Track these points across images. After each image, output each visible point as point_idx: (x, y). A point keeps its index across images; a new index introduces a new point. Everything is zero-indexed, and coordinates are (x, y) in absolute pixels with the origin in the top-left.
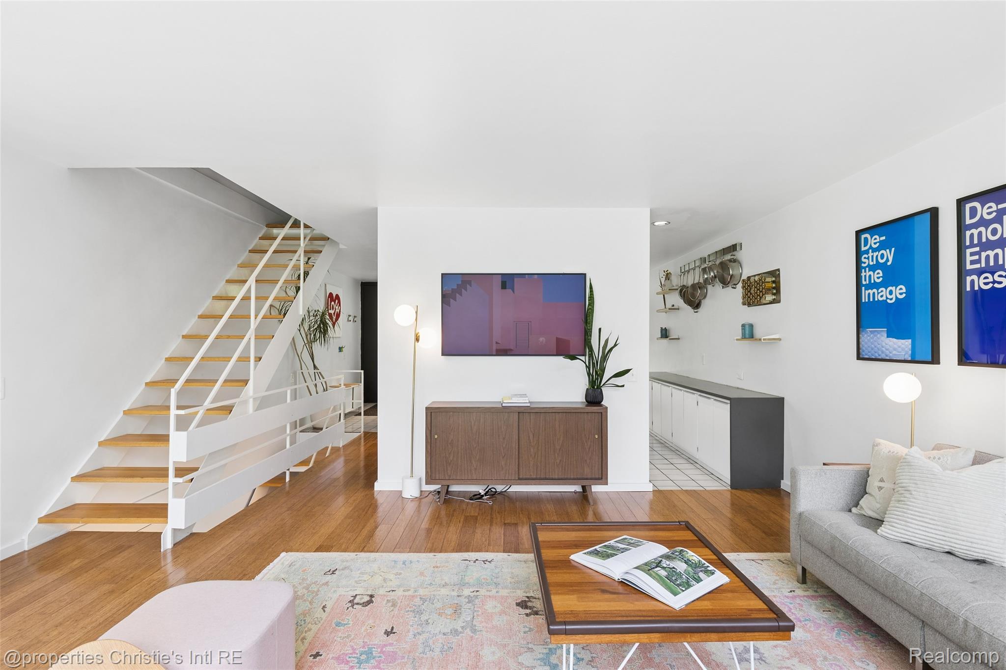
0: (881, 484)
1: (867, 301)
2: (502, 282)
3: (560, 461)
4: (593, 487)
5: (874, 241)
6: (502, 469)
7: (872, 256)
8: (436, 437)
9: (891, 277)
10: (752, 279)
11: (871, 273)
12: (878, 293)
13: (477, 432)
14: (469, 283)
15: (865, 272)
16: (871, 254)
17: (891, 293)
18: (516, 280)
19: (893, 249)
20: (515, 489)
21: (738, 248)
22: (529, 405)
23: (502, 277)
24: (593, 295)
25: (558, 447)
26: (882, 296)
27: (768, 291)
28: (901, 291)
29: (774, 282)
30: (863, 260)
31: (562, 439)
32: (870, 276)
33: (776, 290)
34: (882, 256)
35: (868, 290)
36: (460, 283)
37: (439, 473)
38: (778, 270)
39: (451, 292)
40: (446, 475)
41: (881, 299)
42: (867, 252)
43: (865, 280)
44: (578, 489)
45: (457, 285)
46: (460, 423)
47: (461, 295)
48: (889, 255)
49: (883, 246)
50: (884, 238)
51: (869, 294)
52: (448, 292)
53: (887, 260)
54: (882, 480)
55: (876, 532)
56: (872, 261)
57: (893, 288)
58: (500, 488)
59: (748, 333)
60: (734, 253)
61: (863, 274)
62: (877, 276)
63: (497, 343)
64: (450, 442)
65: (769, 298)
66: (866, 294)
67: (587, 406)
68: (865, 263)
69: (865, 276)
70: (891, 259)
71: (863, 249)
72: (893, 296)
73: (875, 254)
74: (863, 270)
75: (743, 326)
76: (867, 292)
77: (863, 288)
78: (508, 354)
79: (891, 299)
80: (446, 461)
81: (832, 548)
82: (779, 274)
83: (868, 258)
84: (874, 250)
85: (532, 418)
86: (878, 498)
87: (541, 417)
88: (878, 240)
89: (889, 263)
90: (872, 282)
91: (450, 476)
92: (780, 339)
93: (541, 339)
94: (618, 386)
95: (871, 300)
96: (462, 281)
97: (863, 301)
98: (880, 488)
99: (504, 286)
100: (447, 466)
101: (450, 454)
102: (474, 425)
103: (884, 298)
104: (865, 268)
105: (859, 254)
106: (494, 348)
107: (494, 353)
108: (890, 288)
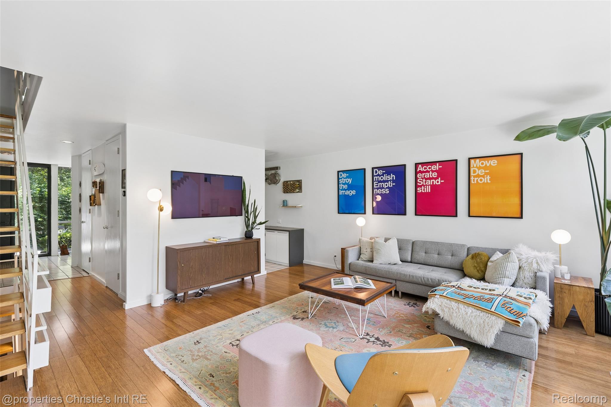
0: (366, 250)
1: (341, 194)
2: (205, 178)
3: (242, 266)
4: (245, 278)
5: (344, 175)
6: (218, 275)
7: (344, 180)
8: (183, 265)
9: (350, 187)
10: (289, 182)
11: (343, 185)
12: (346, 192)
13: (205, 259)
14: (188, 177)
15: (341, 185)
16: (343, 179)
17: (350, 192)
18: (212, 177)
19: (351, 179)
20: (211, 287)
21: (279, 169)
22: (228, 241)
23: (205, 175)
24: (245, 187)
25: (241, 260)
26: (347, 193)
27: (297, 188)
28: (354, 192)
29: (298, 184)
30: (340, 181)
31: (242, 256)
32: (343, 186)
33: (300, 188)
34: (347, 181)
35: (342, 191)
36: (183, 177)
37: (185, 286)
38: (301, 180)
39: (177, 182)
40: (189, 285)
41: (347, 194)
42: (341, 178)
43: (341, 187)
44: (239, 280)
45: (181, 178)
46: (196, 255)
47: (183, 184)
48: (350, 181)
49: (347, 177)
50: (348, 175)
51: (342, 192)
52: (175, 182)
53: (349, 182)
54: (366, 249)
55: (373, 263)
56: (344, 181)
57: (351, 191)
58: (205, 288)
59: (285, 204)
60: (276, 170)
61: (340, 185)
62: (345, 187)
63: (202, 210)
64: (191, 266)
65: (297, 190)
66: (341, 193)
67: (246, 239)
68: (341, 182)
69: (341, 186)
70: (350, 182)
71: (340, 177)
72: (351, 193)
73: (345, 180)
74: (340, 184)
75: (284, 201)
76: (341, 192)
77: (340, 190)
78: (208, 216)
79: (351, 194)
80: (189, 278)
81: (366, 270)
82: (302, 182)
83: (342, 181)
84: (344, 178)
85: (230, 247)
86: (366, 254)
87: (234, 247)
88: (346, 175)
89: (350, 183)
90: (344, 188)
91: (191, 286)
92: (302, 207)
93: (223, 208)
94: (257, 229)
95: (343, 194)
96: (184, 176)
97: (340, 194)
98: (366, 251)
99: (206, 180)
100: (189, 280)
101: (191, 273)
102: (204, 255)
103: (348, 194)
104: (341, 184)
105: (338, 179)
106: (201, 214)
107: (201, 216)
108: (350, 191)
